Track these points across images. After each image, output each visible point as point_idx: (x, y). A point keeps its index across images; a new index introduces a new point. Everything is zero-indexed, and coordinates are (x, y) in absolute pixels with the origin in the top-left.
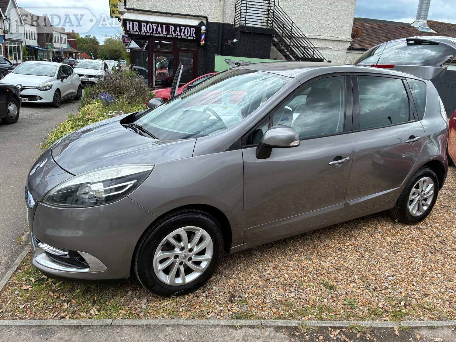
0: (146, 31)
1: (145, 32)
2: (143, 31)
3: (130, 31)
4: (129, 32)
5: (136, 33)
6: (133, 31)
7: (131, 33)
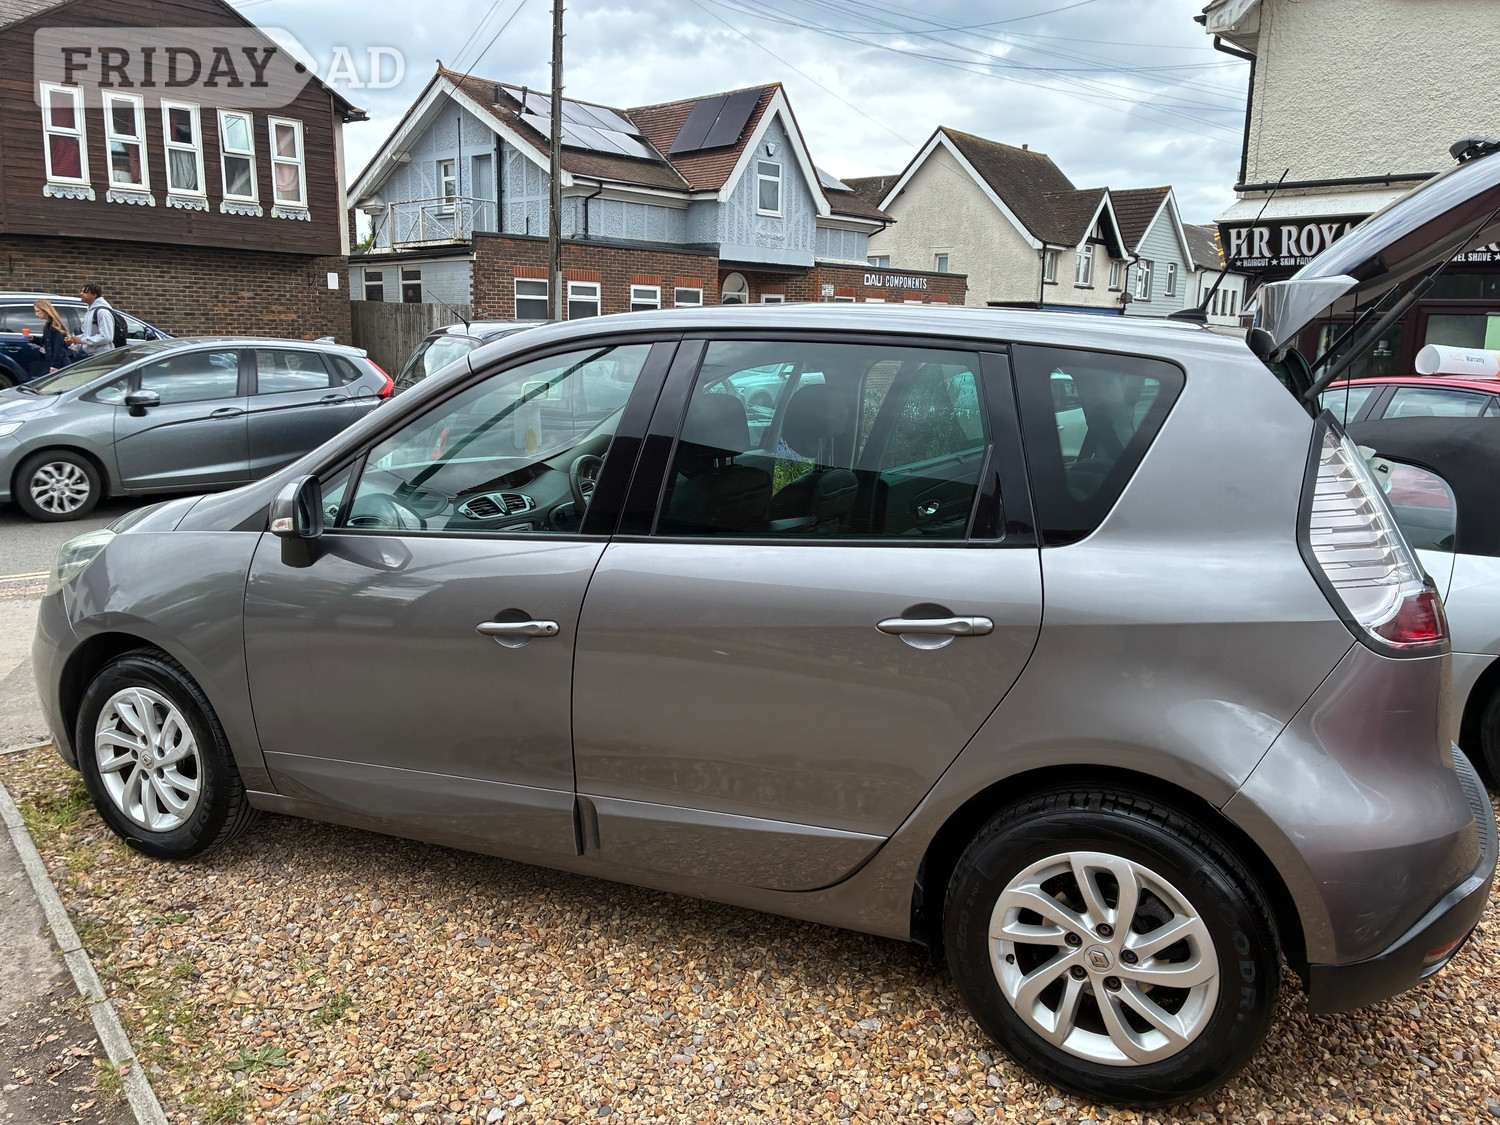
0: (1295, 252)
1: (1291, 256)
2: (1285, 253)
3: (1242, 260)
4: (1239, 263)
5: (1264, 263)
6: (1250, 258)
7: (1246, 264)
